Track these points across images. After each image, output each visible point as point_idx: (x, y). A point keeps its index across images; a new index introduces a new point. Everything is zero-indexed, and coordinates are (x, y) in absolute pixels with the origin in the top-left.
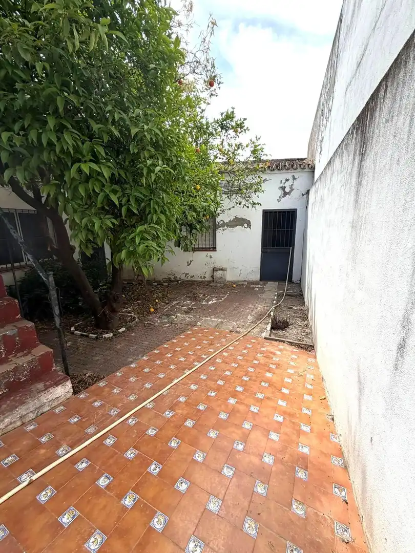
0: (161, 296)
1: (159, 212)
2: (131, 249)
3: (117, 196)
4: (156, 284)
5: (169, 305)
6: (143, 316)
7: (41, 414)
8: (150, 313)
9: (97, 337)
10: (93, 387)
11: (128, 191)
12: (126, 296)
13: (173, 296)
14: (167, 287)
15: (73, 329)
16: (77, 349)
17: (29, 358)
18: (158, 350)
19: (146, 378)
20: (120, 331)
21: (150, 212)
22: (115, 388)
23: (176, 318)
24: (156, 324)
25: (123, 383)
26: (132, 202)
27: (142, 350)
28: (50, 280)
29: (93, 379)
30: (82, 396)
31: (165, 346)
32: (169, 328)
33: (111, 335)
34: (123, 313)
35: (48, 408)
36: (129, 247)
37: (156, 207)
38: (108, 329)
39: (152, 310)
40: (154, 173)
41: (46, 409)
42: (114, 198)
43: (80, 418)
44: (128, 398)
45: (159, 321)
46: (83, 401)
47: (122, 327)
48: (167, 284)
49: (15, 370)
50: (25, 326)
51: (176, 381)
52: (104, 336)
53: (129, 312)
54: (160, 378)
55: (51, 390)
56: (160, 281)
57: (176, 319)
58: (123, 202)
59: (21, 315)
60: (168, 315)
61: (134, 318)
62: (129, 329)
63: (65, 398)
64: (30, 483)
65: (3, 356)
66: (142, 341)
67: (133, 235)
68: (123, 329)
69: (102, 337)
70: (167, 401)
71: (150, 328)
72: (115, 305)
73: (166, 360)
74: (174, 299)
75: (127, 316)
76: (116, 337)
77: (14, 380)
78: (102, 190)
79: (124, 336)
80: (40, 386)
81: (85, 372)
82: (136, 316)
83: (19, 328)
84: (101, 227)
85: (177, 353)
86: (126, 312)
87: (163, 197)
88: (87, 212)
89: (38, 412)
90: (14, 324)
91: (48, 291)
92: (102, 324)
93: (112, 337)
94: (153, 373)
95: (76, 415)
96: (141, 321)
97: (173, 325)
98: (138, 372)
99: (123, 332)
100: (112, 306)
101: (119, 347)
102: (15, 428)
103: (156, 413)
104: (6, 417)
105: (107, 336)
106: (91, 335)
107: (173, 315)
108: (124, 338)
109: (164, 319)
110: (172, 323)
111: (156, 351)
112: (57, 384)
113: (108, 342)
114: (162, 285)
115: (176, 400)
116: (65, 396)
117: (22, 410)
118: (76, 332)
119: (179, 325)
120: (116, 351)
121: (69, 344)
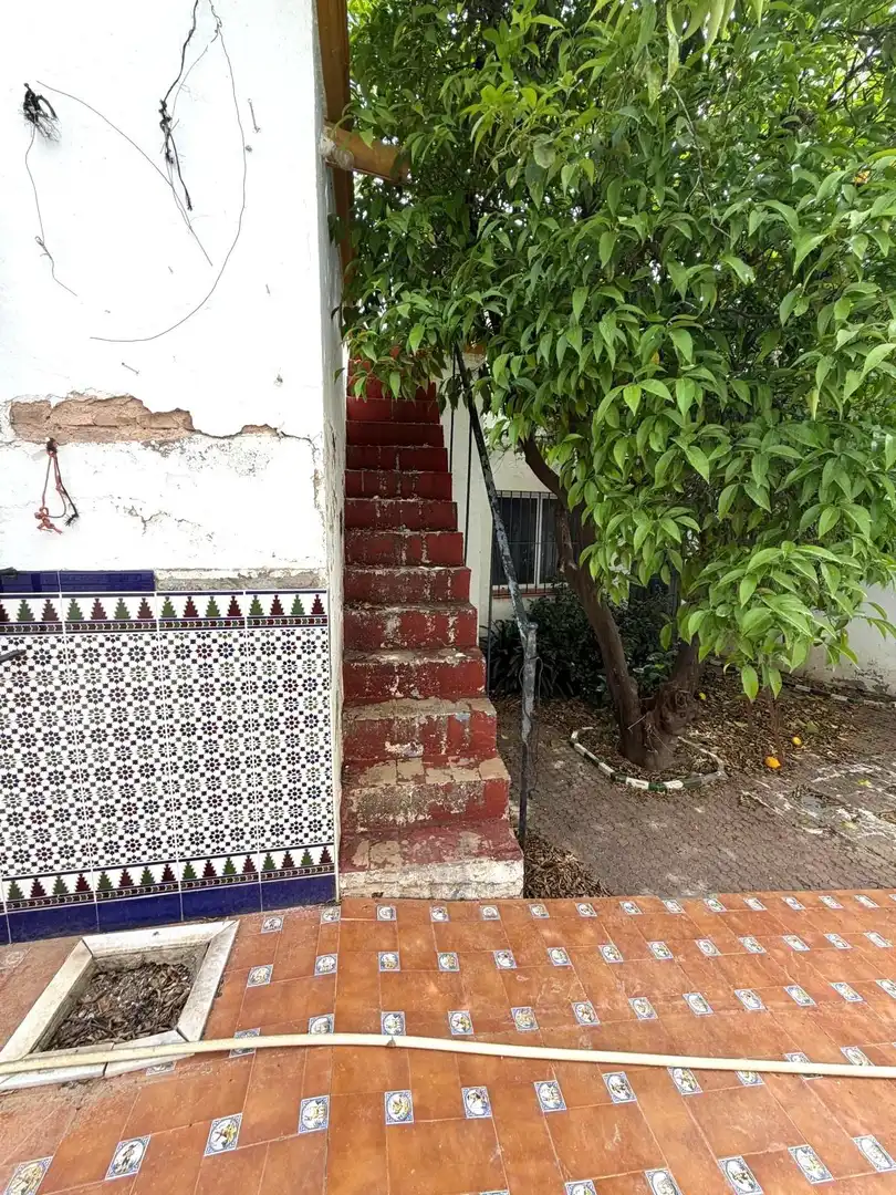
0: (816, 730)
1: (849, 498)
2: (721, 612)
3: (713, 456)
4: (806, 689)
5: (838, 769)
6: (741, 771)
7: (462, 899)
8: (768, 771)
9: (612, 777)
10: (564, 904)
11: (752, 441)
12: (708, 697)
13: (859, 744)
14: (845, 707)
15: (574, 735)
16: (570, 784)
17: (472, 776)
18: (761, 900)
19: (699, 973)
20: (670, 785)
21: (815, 499)
22: (608, 943)
23: (854, 821)
24: (777, 810)
25: (633, 940)
26: (758, 474)
27: (713, 868)
28: (530, 640)
29: (576, 877)
30: (537, 910)
31: (789, 901)
32: (818, 842)
33: (645, 785)
34: (690, 739)
35: (474, 896)
36: (714, 608)
37: (845, 483)
38: (642, 765)
39: (774, 763)
40: (858, 368)
41: (470, 894)
42: (701, 465)
43: (515, 967)
44: (630, 1000)
45: (787, 806)
46: (534, 925)
47: (676, 776)
48: (844, 699)
49: (448, 788)
50: (483, 713)
51: (797, 1065)
52: (628, 780)
53: (705, 743)
54: (741, 1008)
55: (486, 862)
56: (821, 685)
57: (851, 825)
58: (729, 474)
59: (486, 688)
60: (826, 801)
61: (715, 764)
62: (693, 788)
63: (506, 891)
64: (390, 1047)
65: (443, 753)
66: (721, 842)
67: (734, 574)
68: (676, 784)
69: (624, 782)
70: (747, 1119)
71: (757, 814)
72: (671, 718)
73: (780, 954)
74: (861, 755)
75: (696, 752)
76: (656, 796)
77: (442, 806)
78: (669, 444)
79: (674, 803)
80: (473, 840)
81: (567, 845)
82: (720, 761)
83: (474, 713)
84: (651, 538)
85: (828, 955)
86: (698, 740)
87: (881, 447)
88: (626, 501)
89: (457, 891)
90: (470, 701)
91: (521, 661)
92: (632, 749)
93: (645, 792)
94: (723, 970)
95: (510, 952)
96: (731, 781)
97: (836, 839)
98: (683, 937)
99: (674, 790)
100: (663, 718)
101: (654, 825)
102: (420, 899)
103: (696, 1131)
104: (413, 870)
105: (634, 782)
106: (603, 765)
107: (842, 804)
108: (672, 807)
109: (808, 806)
110: (833, 832)
111: (752, 902)
112: (498, 855)
113: (632, 799)
114: (827, 697)
115: (782, 1147)
116: (507, 888)
117: (435, 872)
118: (578, 745)
119: (861, 853)
120: (642, 832)
121: (558, 765)
